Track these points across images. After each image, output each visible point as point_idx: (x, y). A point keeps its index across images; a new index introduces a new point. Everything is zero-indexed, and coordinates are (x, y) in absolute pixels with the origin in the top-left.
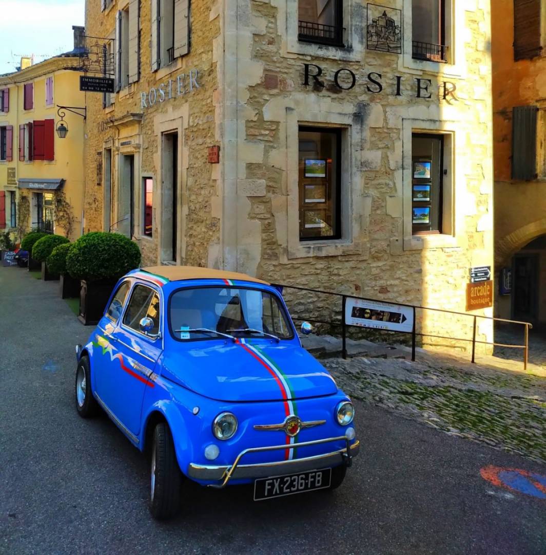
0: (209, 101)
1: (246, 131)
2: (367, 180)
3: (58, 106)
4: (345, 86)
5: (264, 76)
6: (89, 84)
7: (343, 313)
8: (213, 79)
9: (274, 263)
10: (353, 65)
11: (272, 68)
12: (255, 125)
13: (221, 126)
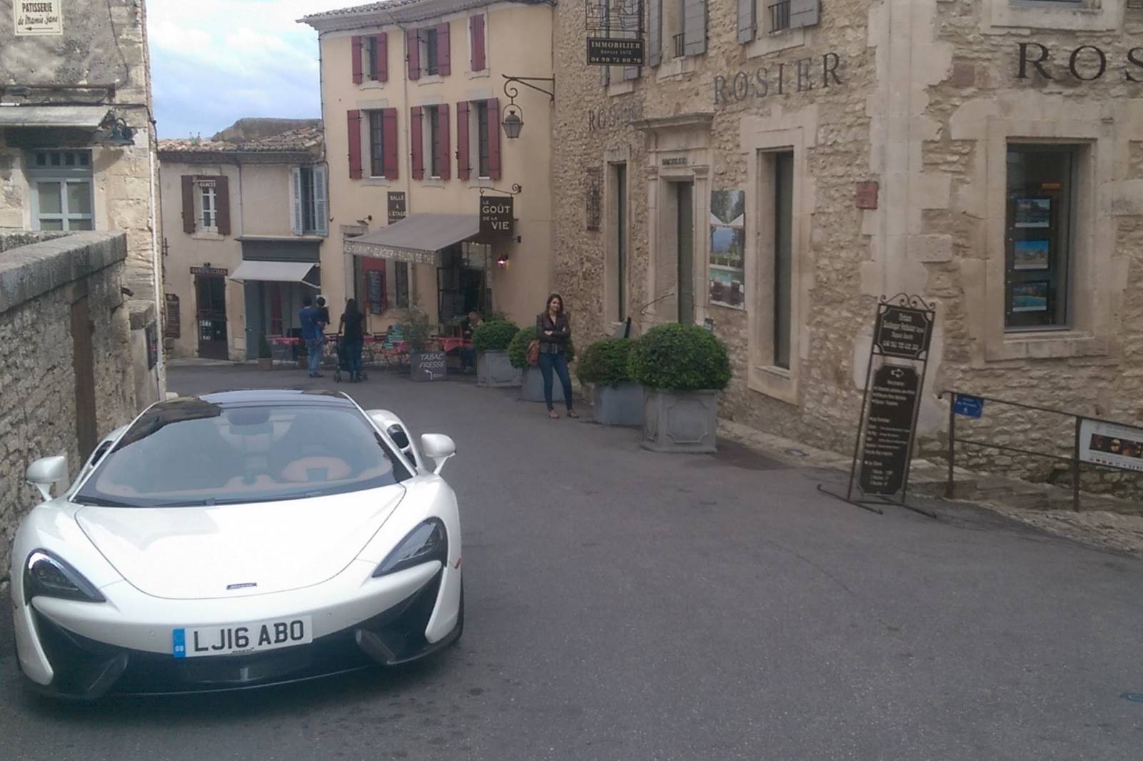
0: (858, 107)
1: (923, 157)
2: (1122, 230)
3: (504, 76)
4: (1088, 73)
5: (953, 67)
6: (602, 52)
7: (1076, 449)
8: (869, 72)
9: (963, 367)
10: (1101, 37)
11: (964, 53)
12: (936, 148)
13: (882, 149)
